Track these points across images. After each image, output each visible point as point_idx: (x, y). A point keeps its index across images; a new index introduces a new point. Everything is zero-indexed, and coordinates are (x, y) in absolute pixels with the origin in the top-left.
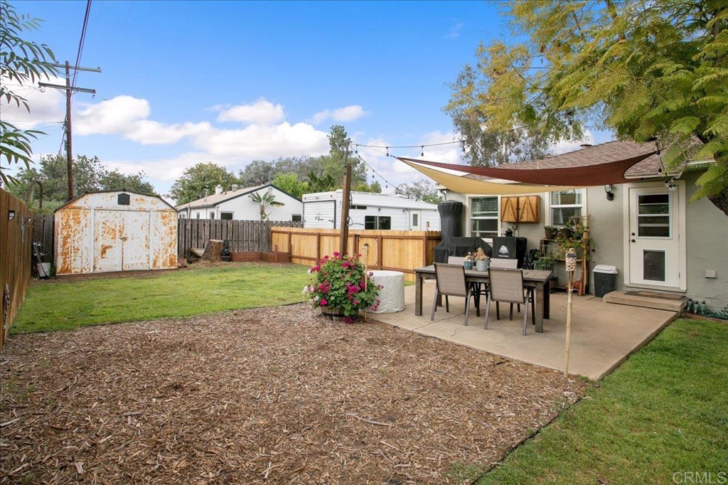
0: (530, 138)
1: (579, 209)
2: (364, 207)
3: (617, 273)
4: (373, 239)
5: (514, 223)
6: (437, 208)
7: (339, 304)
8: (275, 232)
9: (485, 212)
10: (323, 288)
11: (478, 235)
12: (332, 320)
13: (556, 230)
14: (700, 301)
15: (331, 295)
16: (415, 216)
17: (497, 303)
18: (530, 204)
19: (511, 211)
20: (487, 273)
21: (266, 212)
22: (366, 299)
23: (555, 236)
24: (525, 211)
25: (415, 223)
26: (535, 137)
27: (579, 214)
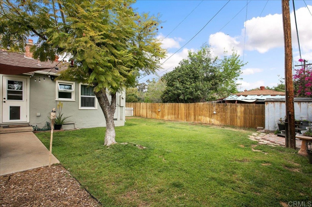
14: (35, 125)
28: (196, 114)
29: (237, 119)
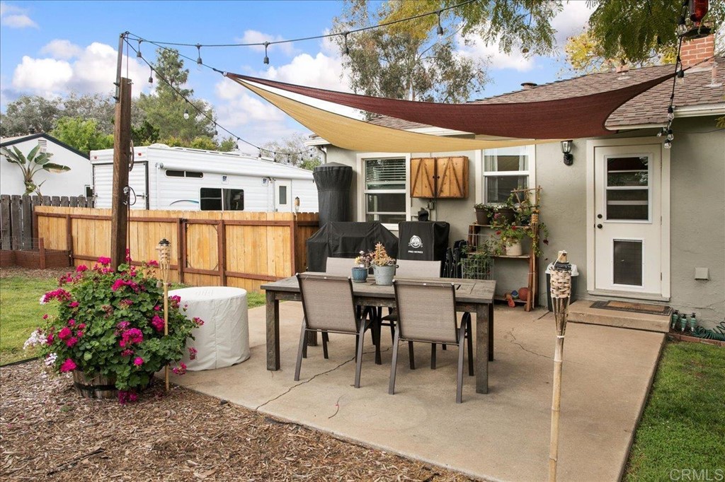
0: (446, 82)
1: (524, 178)
2: (198, 174)
3: (577, 274)
4: (211, 226)
5: (429, 200)
6: (312, 177)
7: (105, 365)
8: (43, 215)
9: (386, 183)
10: (65, 337)
11: (376, 219)
12: (95, 397)
13: (491, 210)
14: (689, 312)
15: (86, 350)
16: (283, 189)
17: (411, 343)
18: (454, 169)
19: (426, 182)
20: (391, 290)
21: (36, 180)
22: (161, 353)
23: (490, 219)
24: (447, 181)
25: (283, 200)
26: (451, 81)
27: (524, 186)
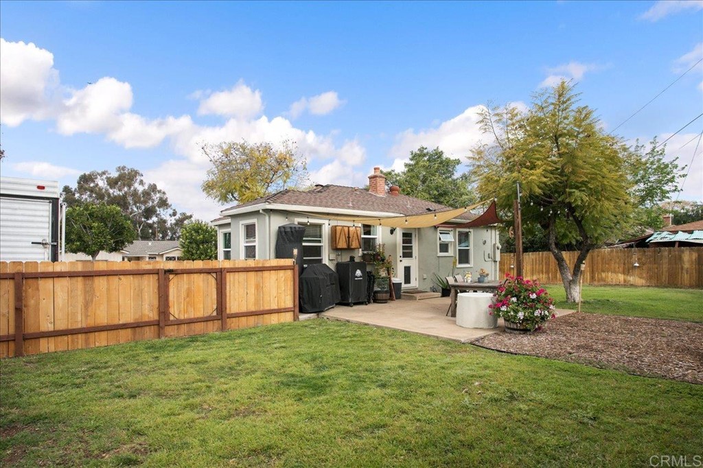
1: (374, 239)
9: (310, 239)
18: (357, 234)
19: (344, 240)
24: (354, 239)
28: (595, 270)
29: (682, 273)
